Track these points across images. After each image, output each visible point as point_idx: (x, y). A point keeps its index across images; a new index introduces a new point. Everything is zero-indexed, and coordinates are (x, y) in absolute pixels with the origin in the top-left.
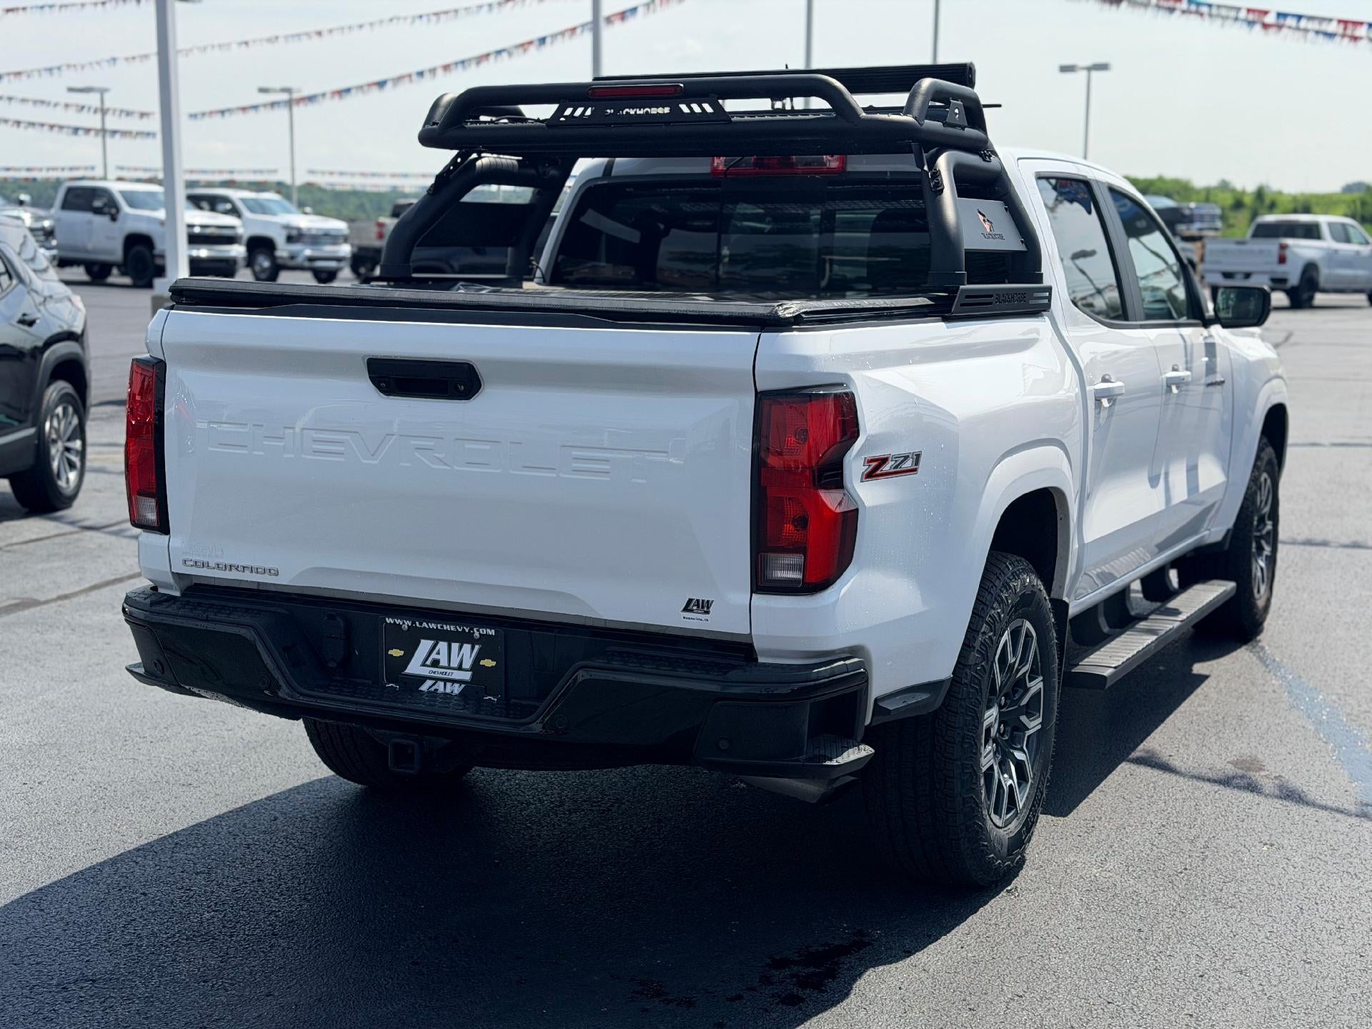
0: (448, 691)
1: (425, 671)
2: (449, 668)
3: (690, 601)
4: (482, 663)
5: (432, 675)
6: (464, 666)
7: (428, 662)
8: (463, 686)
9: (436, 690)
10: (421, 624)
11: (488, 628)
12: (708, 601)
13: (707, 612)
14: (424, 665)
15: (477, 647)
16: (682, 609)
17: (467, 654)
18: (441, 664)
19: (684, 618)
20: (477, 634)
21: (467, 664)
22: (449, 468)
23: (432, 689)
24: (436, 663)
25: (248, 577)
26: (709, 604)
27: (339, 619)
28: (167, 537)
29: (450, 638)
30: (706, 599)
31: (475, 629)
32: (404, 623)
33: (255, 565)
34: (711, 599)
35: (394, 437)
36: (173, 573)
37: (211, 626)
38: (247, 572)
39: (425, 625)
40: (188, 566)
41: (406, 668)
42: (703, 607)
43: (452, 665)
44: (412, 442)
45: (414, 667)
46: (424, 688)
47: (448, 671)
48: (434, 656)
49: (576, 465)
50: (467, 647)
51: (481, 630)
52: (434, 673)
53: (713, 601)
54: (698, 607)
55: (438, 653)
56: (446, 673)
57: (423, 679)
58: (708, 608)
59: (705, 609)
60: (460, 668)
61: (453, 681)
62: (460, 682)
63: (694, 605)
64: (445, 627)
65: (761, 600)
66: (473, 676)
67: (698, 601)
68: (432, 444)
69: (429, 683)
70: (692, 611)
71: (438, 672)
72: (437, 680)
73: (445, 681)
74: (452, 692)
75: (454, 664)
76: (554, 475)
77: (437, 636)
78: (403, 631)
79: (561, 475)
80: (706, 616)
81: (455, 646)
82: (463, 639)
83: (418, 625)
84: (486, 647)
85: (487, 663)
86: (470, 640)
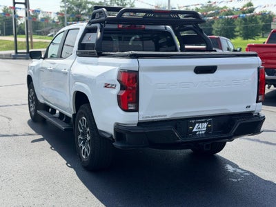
1: (197, 130)
3: (247, 106)
5: (199, 130)
7: (198, 128)
8: (205, 131)
18: (200, 128)
21: (205, 126)
23: (199, 133)
28: (138, 112)
29: (202, 122)
36: (139, 121)
41: (193, 130)
43: (202, 128)
44: (204, 83)
55: (200, 126)
57: (197, 132)
58: (250, 107)
60: (204, 128)
61: (203, 131)
65: (257, 104)
68: (208, 83)
70: (247, 108)
73: (201, 131)
74: (203, 133)
81: (203, 124)
82: (204, 122)
84: (210, 123)
85: (209, 126)
86: (206, 122)
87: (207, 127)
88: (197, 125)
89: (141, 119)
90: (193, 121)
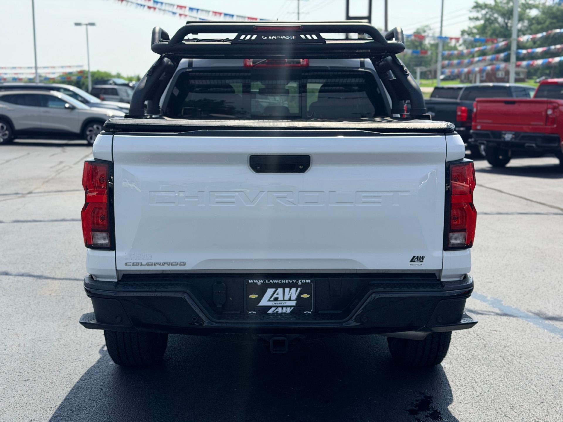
0: (284, 311)
1: (271, 304)
2: (284, 300)
3: (414, 257)
4: (302, 296)
5: (274, 305)
6: (292, 299)
7: (272, 299)
8: (292, 308)
9: (278, 312)
10: (269, 281)
11: (307, 279)
12: (423, 257)
13: (422, 261)
14: (269, 300)
15: (299, 289)
16: (410, 260)
17: (294, 293)
18: (279, 299)
19: (410, 265)
20: (300, 283)
21: (294, 297)
22: (296, 205)
23: (275, 312)
24: (276, 299)
25: (166, 268)
26: (423, 258)
27: (223, 283)
28: (114, 252)
29: (284, 286)
30: (422, 255)
31: (299, 281)
32: (259, 282)
33: (170, 261)
34: (424, 256)
35: (264, 193)
36: (117, 270)
37: (159, 295)
38: (166, 265)
39: (271, 281)
40: (128, 265)
41: (259, 303)
42: (420, 259)
43: (285, 299)
44: (274, 194)
45: (264, 302)
46: (271, 311)
47: (283, 302)
48: (275, 296)
49: (364, 200)
50: (294, 290)
51: (303, 281)
52: (276, 304)
53: (425, 256)
54: (418, 259)
55: (278, 294)
56: (282, 303)
57: (270, 307)
58: (423, 259)
59: (421, 260)
60: (290, 300)
61: (287, 307)
62: (290, 306)
63: (416, 259)
64: (282, 281)
65: (447, 254)
66: (297, 303)
67: (418, 257)
68: (286, 194)
69: (273, 309)
70: (414, 261)
71: (277, 303)
72: (277, 307)
73: (282, 307)
74: (286, 312)
75: (287, 298)
76: (353, 205)
77: (276, 286)
78: (258, 285)
79: (356, 205)
80: (421, 263)
81: (287, 290)
82: (290, 286)
83: (267, 281)
84: (305, 289)
85: (305, 296)
86: (296, 286)
87: (298, 298)
88: (270, 291)
89: (121, 267)
90: (260, 282)
